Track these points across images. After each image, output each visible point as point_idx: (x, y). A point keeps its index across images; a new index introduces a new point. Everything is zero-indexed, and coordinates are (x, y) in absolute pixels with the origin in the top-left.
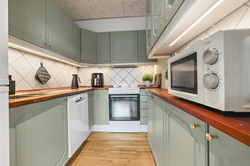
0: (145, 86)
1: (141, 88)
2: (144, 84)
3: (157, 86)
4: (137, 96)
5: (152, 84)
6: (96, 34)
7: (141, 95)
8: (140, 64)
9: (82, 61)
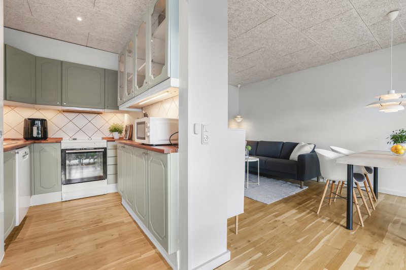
0: (113, 138)
1: (108, 141)
2: (111, 136)
3: (127, 138)
4: (103, 150)
5: (121, 137)
6: (36, 58)
7: (108, 148)
8: (106, 110)
9: (8, 98)
